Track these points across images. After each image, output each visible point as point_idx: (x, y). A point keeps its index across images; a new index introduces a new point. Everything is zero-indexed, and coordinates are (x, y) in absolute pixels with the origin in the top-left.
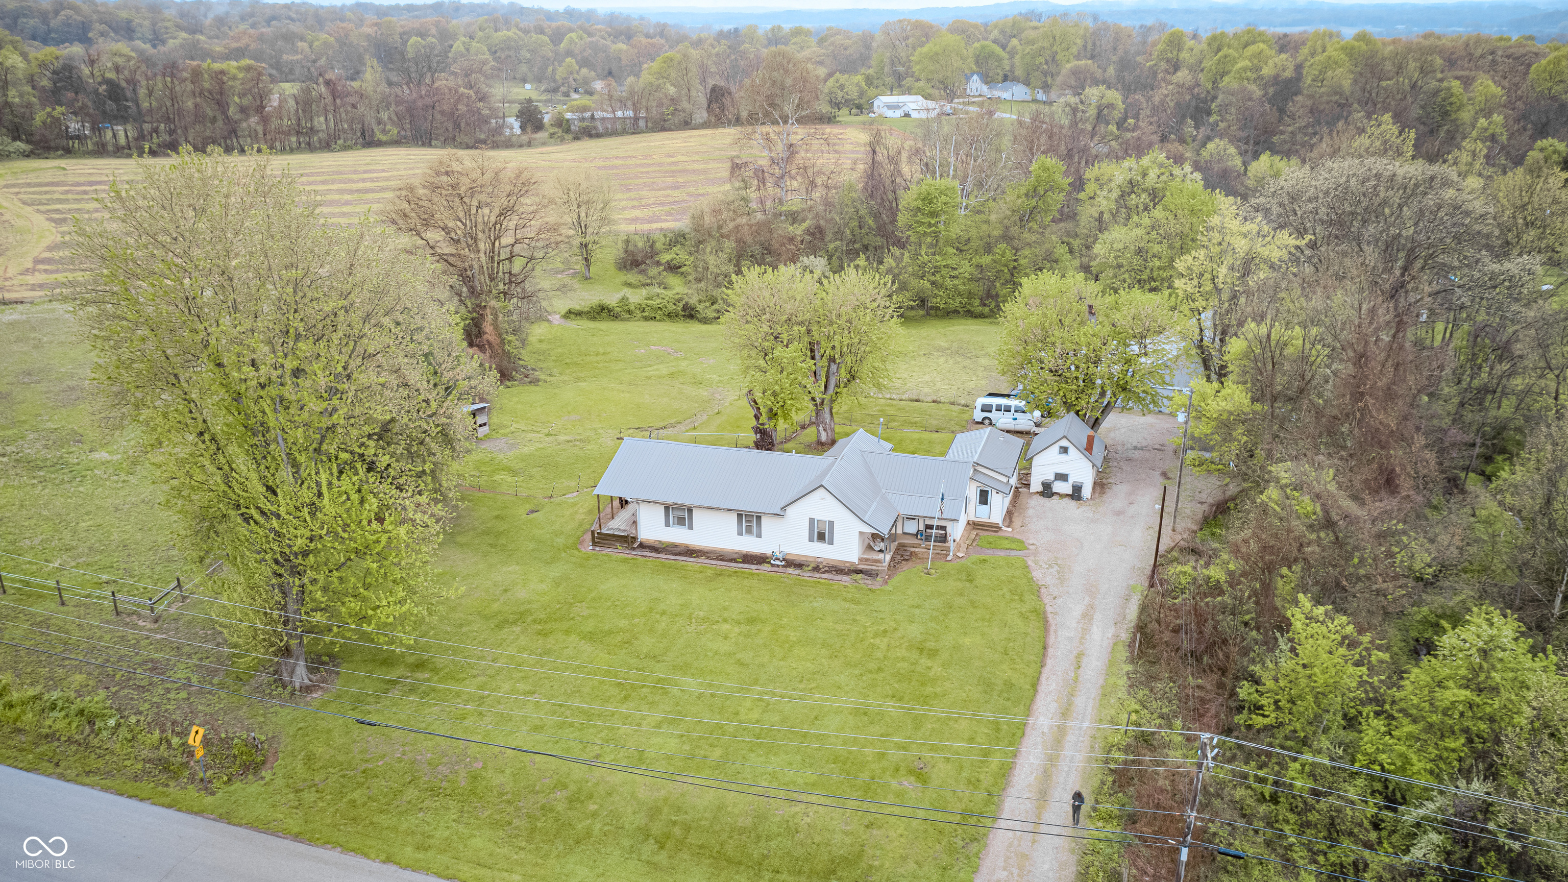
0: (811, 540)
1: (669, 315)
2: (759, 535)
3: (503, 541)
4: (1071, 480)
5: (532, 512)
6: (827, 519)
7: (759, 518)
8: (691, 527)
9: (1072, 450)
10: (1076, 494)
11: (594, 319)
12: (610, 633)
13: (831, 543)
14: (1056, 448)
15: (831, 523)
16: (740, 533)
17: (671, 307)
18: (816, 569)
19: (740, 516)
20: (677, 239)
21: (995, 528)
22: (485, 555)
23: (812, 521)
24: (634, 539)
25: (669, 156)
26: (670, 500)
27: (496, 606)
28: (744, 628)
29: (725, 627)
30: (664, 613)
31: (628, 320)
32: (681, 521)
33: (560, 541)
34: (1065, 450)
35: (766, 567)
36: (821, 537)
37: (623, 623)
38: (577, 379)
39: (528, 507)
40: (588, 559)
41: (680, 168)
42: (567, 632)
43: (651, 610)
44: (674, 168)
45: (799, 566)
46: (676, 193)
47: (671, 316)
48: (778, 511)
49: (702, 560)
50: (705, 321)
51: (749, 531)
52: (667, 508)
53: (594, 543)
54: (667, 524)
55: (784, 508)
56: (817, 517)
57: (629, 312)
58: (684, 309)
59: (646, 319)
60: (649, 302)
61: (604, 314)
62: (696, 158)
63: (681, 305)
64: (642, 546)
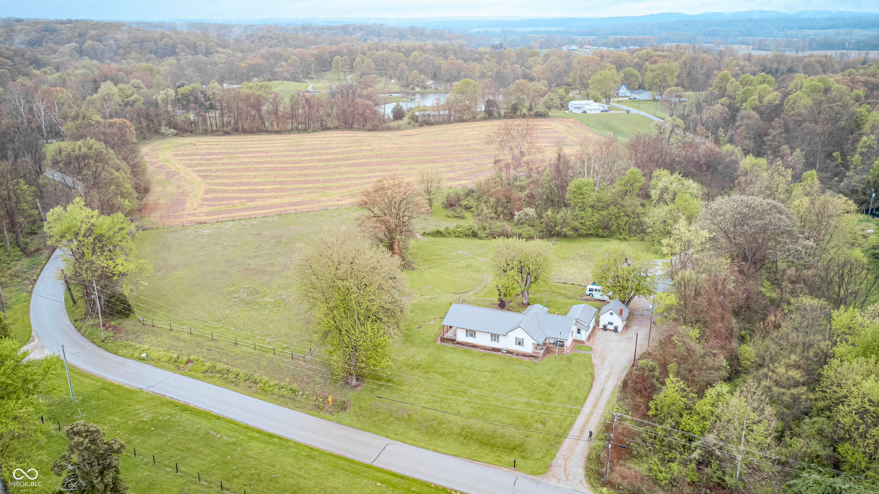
0: (516, 344)
1: (466, 235)
2: (498, 342)
3: (410, 339)
4: (614, 324)
5: (419, 328)
6: (521, 337)
7: (498, 336)
8: (475, 337)
9: (614, 314)
10: (616, 330)
11: (434, 236)
12: (448, 373)
13: (523, 346)
14: (608, 313)
15: (523, 339)
16: (492, 341)
17: (467, 232)
18: (517, 355)
19: (492, 335)
20: (469, 193)
21: (583, 342)
23: (516, 338)
24: (455, 340)
25: (466, 140)
26: (468, 328)
27: (410, 362)
28: (492, 374)
29: (486, 373)
30: (465, 367)
31: (448, 237)
32: (471, 335)
33: (430, 340)
34: (612, 314)
35: (500, 353)
36: (519, 344)
37: (452, 370)
38: (430, 268)
39: (418, 326)
40: (439, 347)
41: (471, 148)
42: (434, 372)
43: (461, 366)
44: (468, 148)
45: (512, 353)
46: (469, 163)
47: (467, 236)
48: (505, 334)
49: (478, 349)
50: (481, 238)
51: (495, 340)
52: (467, 331)
53: (441, 341)
54: (467, 336)
55: (507, 333)
56: (518, 337)
57: (449, 233)
58: (472, 233)
59: (456, 237)
60: (458, 229)
61: (439, 234)
62: (478, 142)
63: (471, 231)
64: (458, 343)
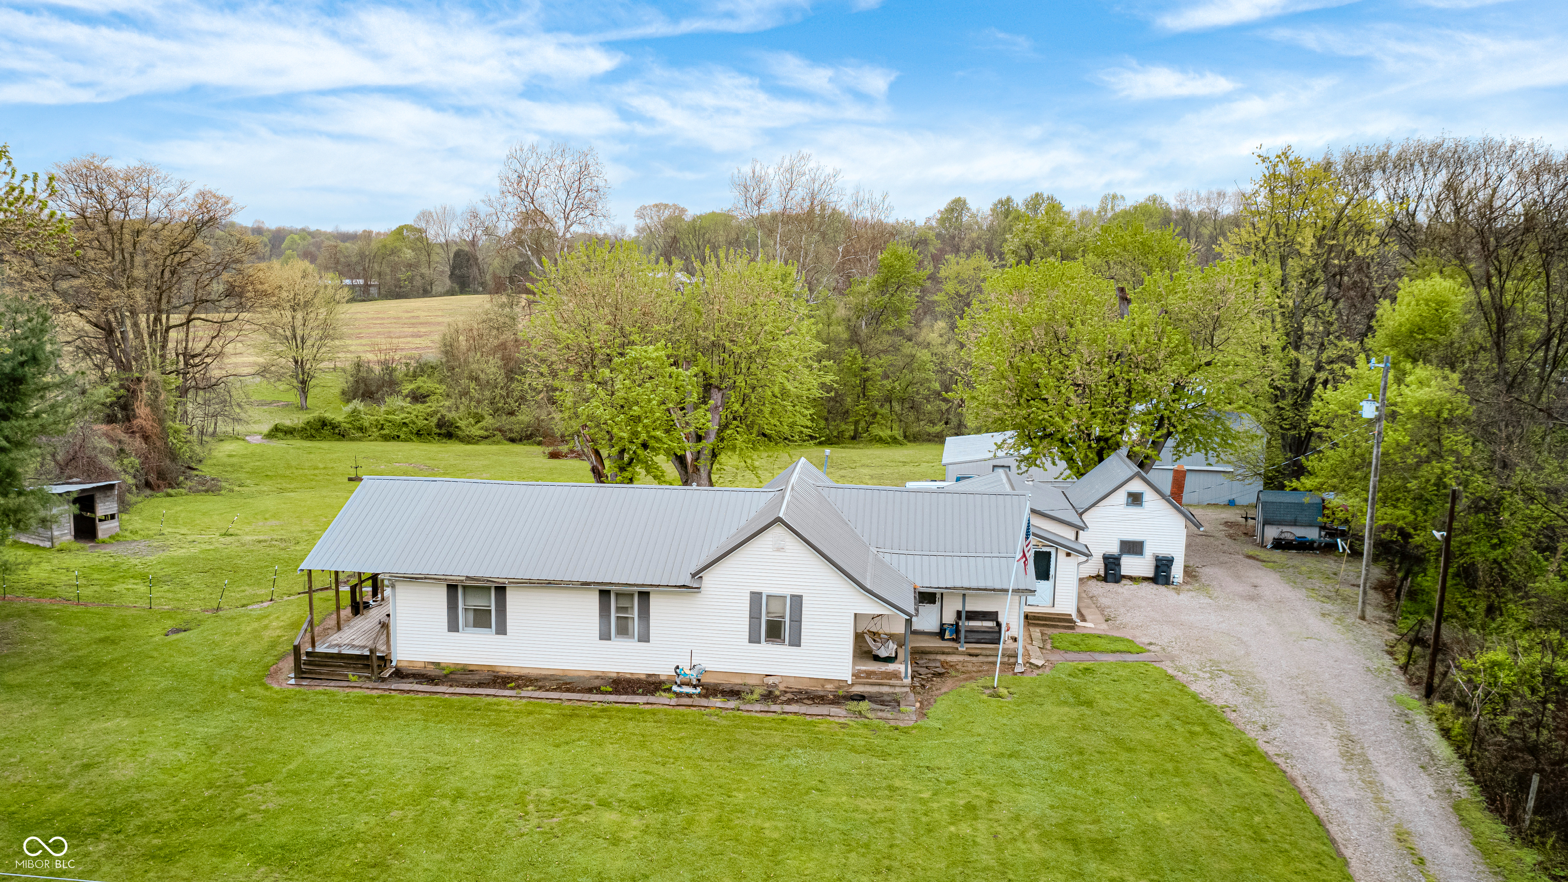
0: (754, 639)
1: (418, 434)
2: (645, 637)
3: (105, 676)
4: (1150, 551)
5: (177, 631)
6: (787, 591)
7: (644, 596)
8: (502, 629)
9: (1149, 496)
11: (312, 437)
12: (330, 845)
13: (796, 642)
14: (1121, 496)
15: (797, 601)
16: (605, 636)
17: (421, 423)
18: (769, 696)
19: (604, 594)
20: (423, 369)
21: (1065, 622)
22: (58, 702)
23: (756, 597)
24: (384, 660)
26: (460, 570)
28: (653, 818)
29: (609, 818)
30: (459, 795)
31: (359, 439)
32: (481, 619)
33: (231, 672)
34: (1135, 499)
35: (663, 698)
36: (774, 631)
37: (363, 822)
39: (169, 624)
40: (285, 700)
41: (421, 320)
42: (224, 850)
43: (428, 791)
44: (414, 321)
45: (733, 693)
46: (418, 340)
47: (420, 435)
48: (687, 581)
49: (528, 692)
50: (469, 440)
51: (623, 631)
52: (452, 588)
53: (300, 673)
54: (453, 626)
55: (697, 575)
56: (766, 590)
57: (361, 429)
58: (439, 425)
59: (386, 438)
60: (390, 417)
61: (325, 432)
62: (440, 313)
63: (435, 420)
64: (399, 674)
